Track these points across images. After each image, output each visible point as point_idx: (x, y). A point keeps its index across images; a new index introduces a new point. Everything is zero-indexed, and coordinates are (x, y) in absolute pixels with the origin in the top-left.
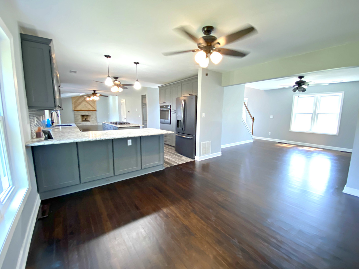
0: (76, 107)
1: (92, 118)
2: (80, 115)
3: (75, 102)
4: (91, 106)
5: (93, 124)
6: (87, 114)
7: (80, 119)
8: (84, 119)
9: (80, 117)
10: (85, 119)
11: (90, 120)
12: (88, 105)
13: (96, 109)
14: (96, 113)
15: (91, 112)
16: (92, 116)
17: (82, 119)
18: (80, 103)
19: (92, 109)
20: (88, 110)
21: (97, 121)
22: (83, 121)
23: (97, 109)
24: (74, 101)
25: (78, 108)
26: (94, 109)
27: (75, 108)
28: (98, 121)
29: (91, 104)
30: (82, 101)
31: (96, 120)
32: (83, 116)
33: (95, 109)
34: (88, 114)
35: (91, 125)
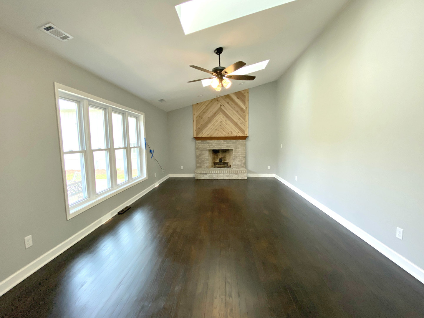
0: (199, 130)
1: (234, 159)
2: (207, 150)
3: (200, 117)
4: (236, 124)
5: (234, 177)
6: (224, 148)
7: (207, 160)
8: (218, 161)
9: (208, 158)
10: (221, 160)
11: (229, 164)
12: (229, 122)
13: (246, 133)
14: (245, 145)
15: (233, 143)
16: (234, 154)
17: (214, 159)
18: (210, 120)
19: (236, 133)
20: (227, 136)
21: (246, 168)
22: (215, 165)
23: (249, 132)
24: (197, 114)
25: (205, 133)
26: (241, 134)
27: (197, 134)
28: (250, 166)
29: (235, 120)
30: (215, 114)
31: (245, 165)
32: (215, 152)
33: (243, 132)
34: (227, 147)
35: (230, 178)
